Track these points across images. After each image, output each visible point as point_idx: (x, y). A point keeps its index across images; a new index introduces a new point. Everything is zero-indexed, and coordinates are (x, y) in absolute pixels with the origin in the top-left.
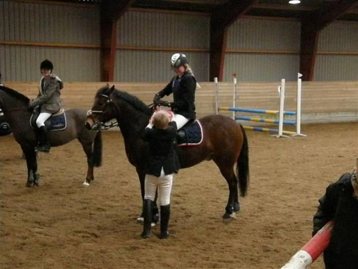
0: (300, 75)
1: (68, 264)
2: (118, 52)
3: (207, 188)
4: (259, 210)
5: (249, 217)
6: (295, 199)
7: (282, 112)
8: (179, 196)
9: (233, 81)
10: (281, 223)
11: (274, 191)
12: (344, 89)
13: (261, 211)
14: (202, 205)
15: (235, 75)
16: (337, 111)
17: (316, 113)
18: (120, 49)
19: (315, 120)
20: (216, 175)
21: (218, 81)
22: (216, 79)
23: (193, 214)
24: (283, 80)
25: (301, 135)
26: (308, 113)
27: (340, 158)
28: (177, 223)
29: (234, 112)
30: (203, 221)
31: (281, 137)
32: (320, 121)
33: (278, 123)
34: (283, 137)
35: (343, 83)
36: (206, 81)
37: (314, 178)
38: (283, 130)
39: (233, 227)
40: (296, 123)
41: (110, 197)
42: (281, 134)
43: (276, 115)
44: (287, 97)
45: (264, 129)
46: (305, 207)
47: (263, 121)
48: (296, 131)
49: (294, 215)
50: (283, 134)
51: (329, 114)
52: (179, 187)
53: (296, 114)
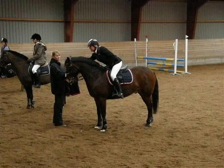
0: (187, 37)
1: (59, 154)
2: (75, 24)
3: (133, 108)
4: (165, 121)
5: (159, 125)
6: (185, 114)
7: (176, 59)
8: (117, 113)
9: (145, 40)
10: (178, 128)
11: (173, 109)
12: (214, 44)
13: (166, 121)
14: (131, 118)
15: (147, 37)
16: (209, 57)
17: (197, 59)
18: (76, 22)
19: (196, 63)
20: (138, 100)
21: (137, 40)
22: (135, 39)
23: (126, 124)
24: (177, 40)
25: (188, 73)
26: (192, 59)
27: (211, 88)
28: (117, 129)
29: (146, 60)
30: (133, 128)
31: (175, 75)
32: (199, 64)
33: (174, 66)
34: (177, 75)
35: (213, 40)
36: (129, 41)
37: (196, 100)
38: (177, 70)
39: (150, 131)
40: (185, 66)
41: (77, 114)
42: (175, 73)
43: (173, 62)
44: (179, 49)
45: (165, 70)
46: (191, 118)
47: (165, 65)
48: (185, 71)
49: (185, 124)
50: (177, 73)
51: (205, 59)
52: (117, 108)
53: (185, 60)
